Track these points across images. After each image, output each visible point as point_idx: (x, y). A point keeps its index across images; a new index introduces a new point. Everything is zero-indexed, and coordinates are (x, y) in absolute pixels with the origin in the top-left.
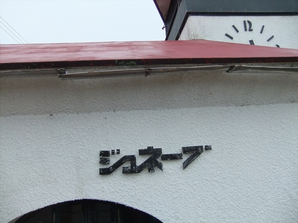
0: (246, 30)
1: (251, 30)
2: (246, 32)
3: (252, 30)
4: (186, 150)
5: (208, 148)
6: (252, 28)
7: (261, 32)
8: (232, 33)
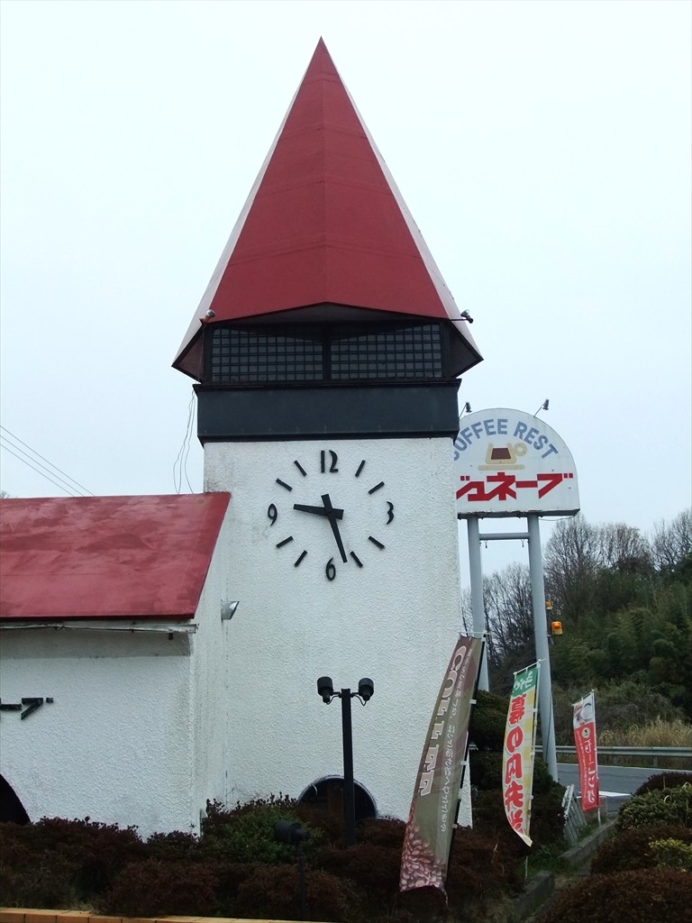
0: (323, 471)
1: (333, 470)
2: (323, 475)
3: (337, 470)
4: (25, 701)
5: (50, 701)
6: (336, 467)
7: (357, 475)
8: (291, 477)
